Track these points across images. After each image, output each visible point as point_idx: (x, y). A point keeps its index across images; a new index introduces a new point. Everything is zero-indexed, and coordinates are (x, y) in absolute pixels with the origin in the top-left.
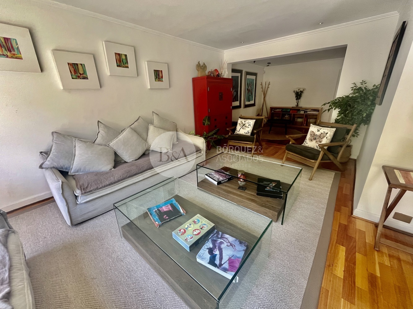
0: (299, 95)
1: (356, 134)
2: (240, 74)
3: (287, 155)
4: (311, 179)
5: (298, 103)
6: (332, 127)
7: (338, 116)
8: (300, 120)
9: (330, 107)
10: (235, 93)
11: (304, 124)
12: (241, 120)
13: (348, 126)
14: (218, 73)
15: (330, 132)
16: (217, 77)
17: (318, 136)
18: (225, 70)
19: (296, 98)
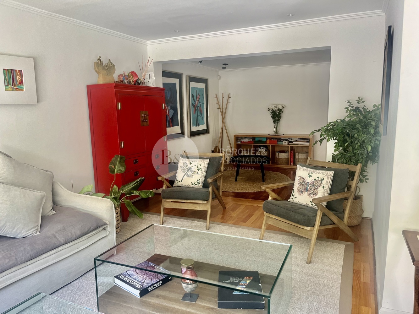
0: (276, 116)
1: (363, 177)
2: (178, 80)
3: (266, 221)
4: (309, 262)
5: (276, 128)
6: (329, 169)
7: (335, 151)
8: (283, 156)
9: (321, 137)
10: (172, 112)
11: (291, 162)
12: (184, 161)
13: (351, 167)
14: (137, 78)
15: (327, 177)
16: (135, 84)
17: (310, 184)
18: (150, 73)
19: (273, 120)
